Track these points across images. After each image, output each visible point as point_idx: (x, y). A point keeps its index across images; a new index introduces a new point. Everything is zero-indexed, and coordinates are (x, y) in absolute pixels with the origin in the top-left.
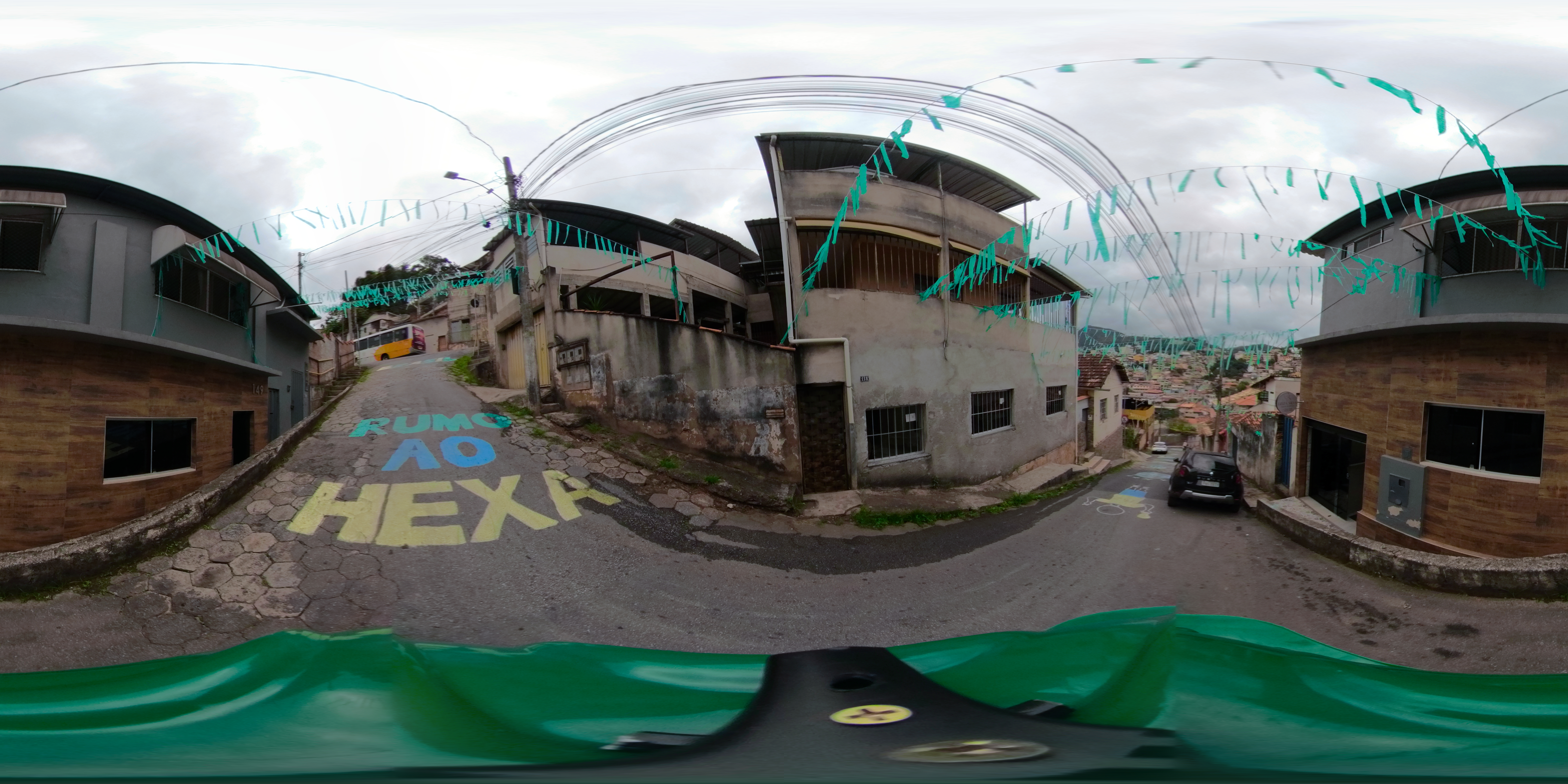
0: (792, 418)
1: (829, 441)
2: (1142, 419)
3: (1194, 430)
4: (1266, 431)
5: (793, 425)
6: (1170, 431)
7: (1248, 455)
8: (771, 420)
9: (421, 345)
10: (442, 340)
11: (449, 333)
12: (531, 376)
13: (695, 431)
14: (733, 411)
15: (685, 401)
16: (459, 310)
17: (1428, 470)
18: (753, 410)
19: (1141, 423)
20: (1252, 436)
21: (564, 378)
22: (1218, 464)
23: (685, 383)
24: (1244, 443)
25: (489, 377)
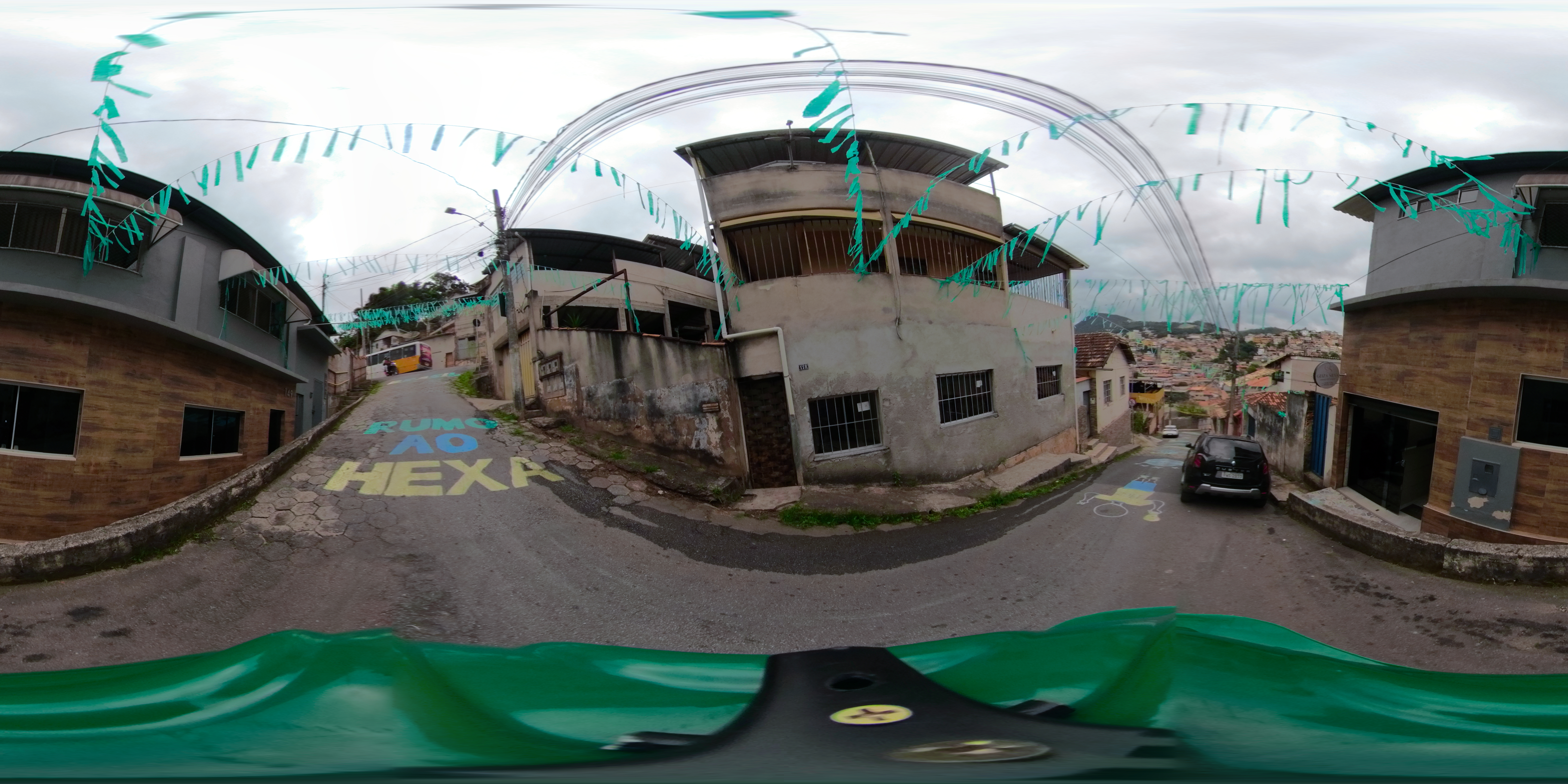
0: (727, 411)
1: (774, 435)
2: (1152, 403)
3: (1205, 412)
4: (1292, 411)
5: (728, 418)
6: (1181, 415)
7: (1269, 439)
8: (708, 414)
9: (428, 362)
10: (450, 357)
11: (456, 350)
12: (516, 387)
13: (645, 427)
14: (674, 407)
15: (636, 401)
16: (465, 328)
17: (1523, 451)
18: (691, 405)
19: (1151, 406)
20: (1274, 417)
21: (545, 387)
22: (1238, 450)
23: (635, 385)
24: (1263, 425)
25: (487, 390)
